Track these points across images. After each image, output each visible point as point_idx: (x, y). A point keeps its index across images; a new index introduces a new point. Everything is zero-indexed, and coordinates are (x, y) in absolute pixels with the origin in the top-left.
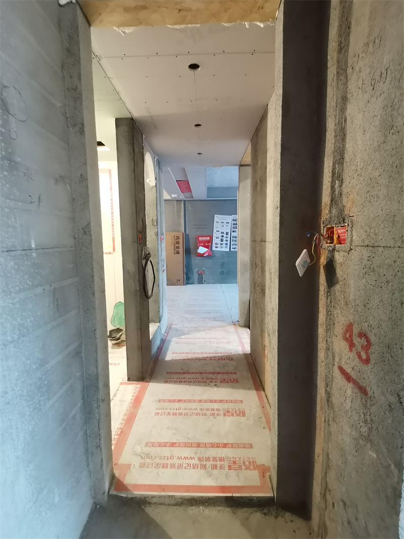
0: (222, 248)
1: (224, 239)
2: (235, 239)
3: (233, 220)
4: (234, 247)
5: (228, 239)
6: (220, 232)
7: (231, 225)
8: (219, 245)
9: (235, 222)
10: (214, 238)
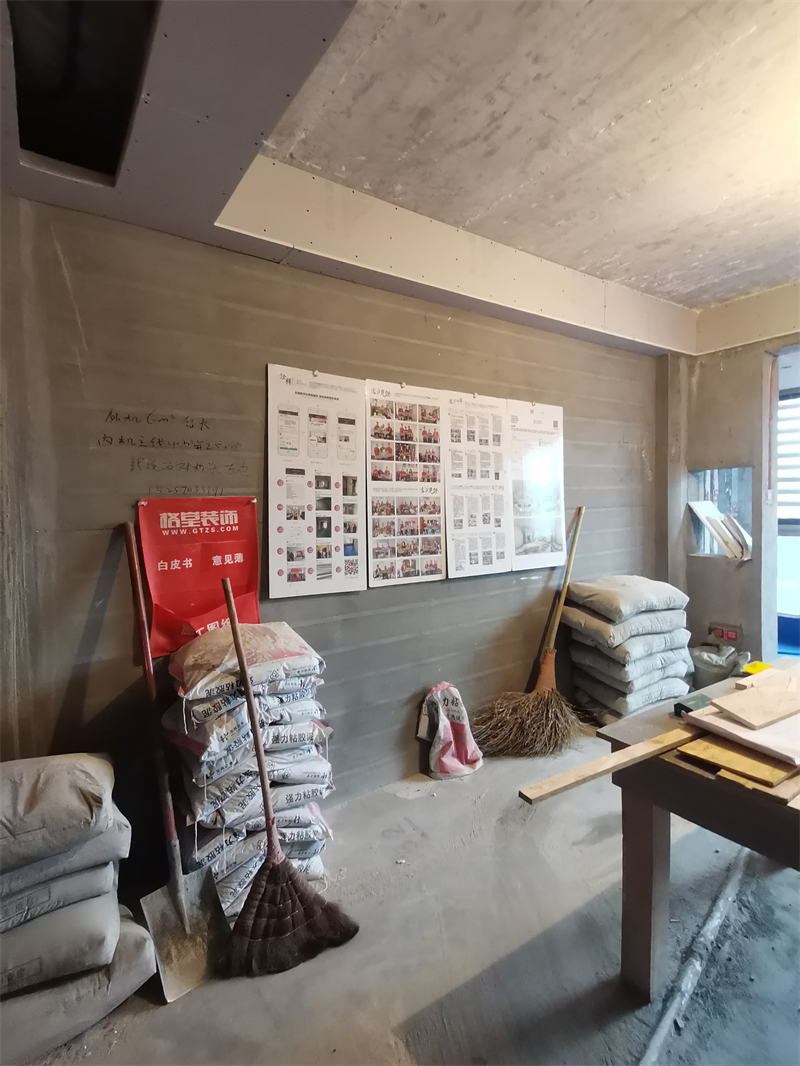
0: (325, 574)
1: (338, 518)
2: (385, 518)
3: (374, 410)
4: (385, 562)
5: (358, 518)
6: (310, 476)
7: (362, 436)
8: (311, 560)
9: (383, 421)
10: (276, 518)
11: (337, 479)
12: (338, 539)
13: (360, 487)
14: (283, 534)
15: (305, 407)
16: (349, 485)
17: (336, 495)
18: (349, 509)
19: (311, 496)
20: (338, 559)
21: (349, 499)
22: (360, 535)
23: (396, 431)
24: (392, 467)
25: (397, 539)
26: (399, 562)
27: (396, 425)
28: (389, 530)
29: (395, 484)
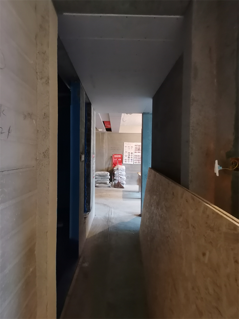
0: (129, 162)
1: (130, 156)
2: (136, 157)
3: (135, 146)
4: (136, 161)
5: (133, 157)
6: (128, 152)
7: (134, 148)
8: (127, 160)
9: (136, 147)
10: (124, 156)
11: (131, 153)
12: (130, 159)
13: (133, 154)
14: (124, 158)
15: (127, 146)
16: (132, 153)
17: (130, 154)
18: (132, 156)
19: (128, 154)
20: (130, 160)
21: (132, 155)
22: (133, 158)
23: (138, 148)
24: (137, 151)
25: (137, 159)
26: (138, 162)
27: (138, 147)
28: (136, 158)
29: (137, 153)
